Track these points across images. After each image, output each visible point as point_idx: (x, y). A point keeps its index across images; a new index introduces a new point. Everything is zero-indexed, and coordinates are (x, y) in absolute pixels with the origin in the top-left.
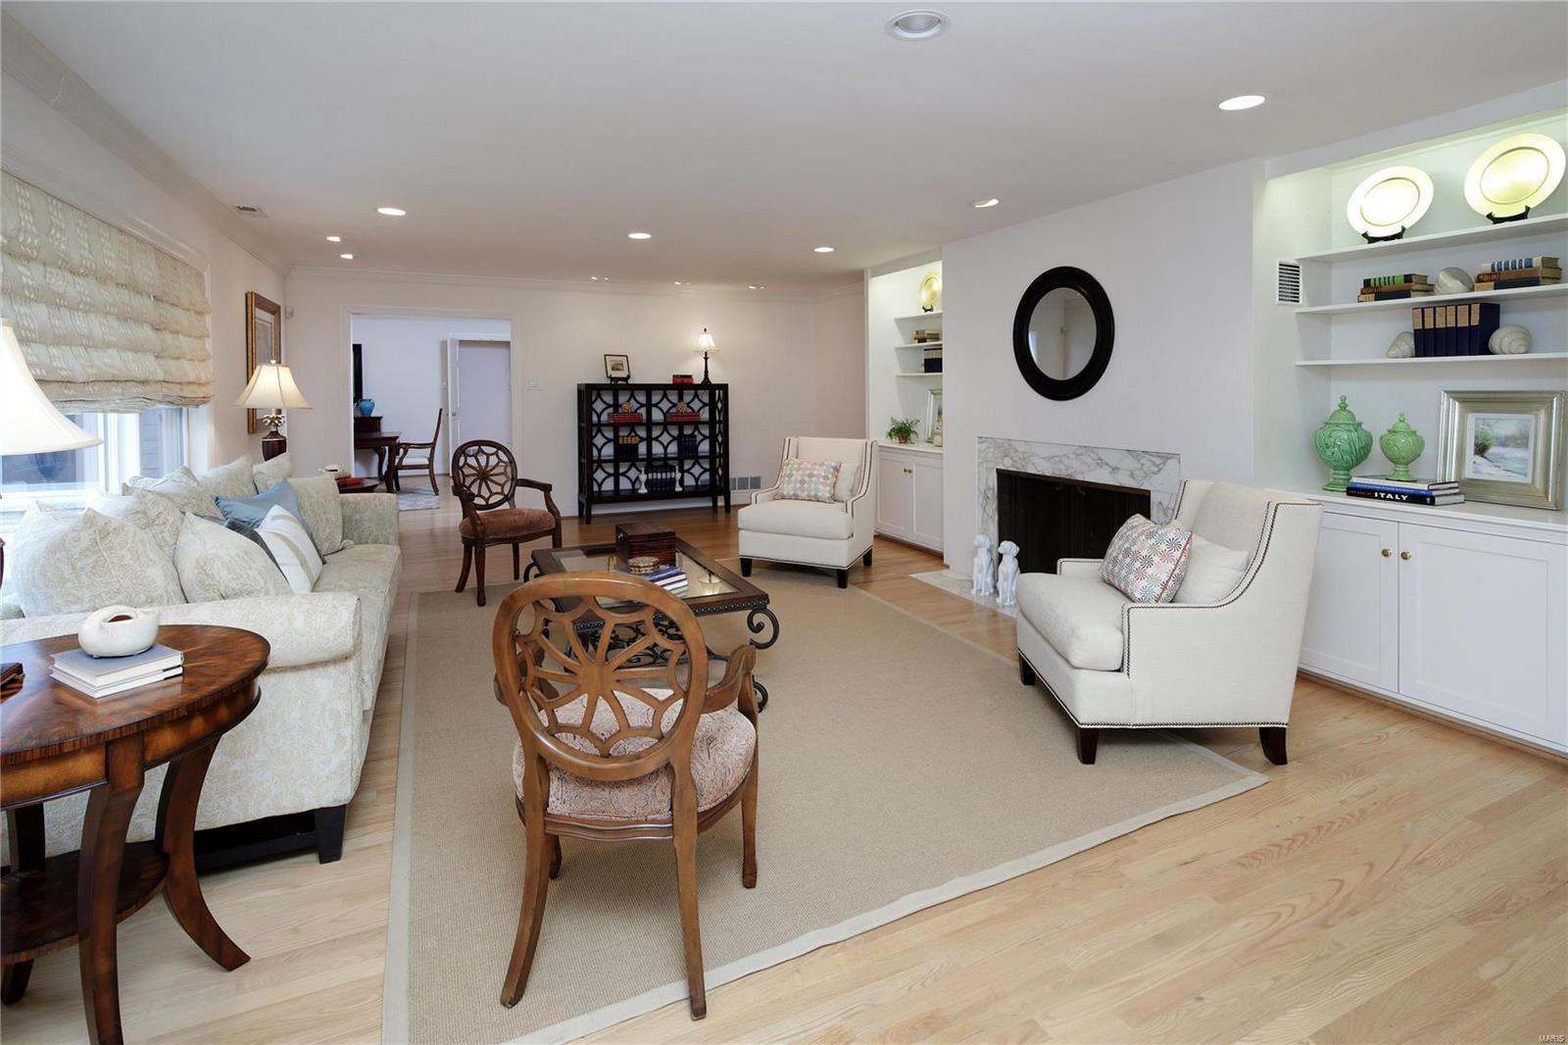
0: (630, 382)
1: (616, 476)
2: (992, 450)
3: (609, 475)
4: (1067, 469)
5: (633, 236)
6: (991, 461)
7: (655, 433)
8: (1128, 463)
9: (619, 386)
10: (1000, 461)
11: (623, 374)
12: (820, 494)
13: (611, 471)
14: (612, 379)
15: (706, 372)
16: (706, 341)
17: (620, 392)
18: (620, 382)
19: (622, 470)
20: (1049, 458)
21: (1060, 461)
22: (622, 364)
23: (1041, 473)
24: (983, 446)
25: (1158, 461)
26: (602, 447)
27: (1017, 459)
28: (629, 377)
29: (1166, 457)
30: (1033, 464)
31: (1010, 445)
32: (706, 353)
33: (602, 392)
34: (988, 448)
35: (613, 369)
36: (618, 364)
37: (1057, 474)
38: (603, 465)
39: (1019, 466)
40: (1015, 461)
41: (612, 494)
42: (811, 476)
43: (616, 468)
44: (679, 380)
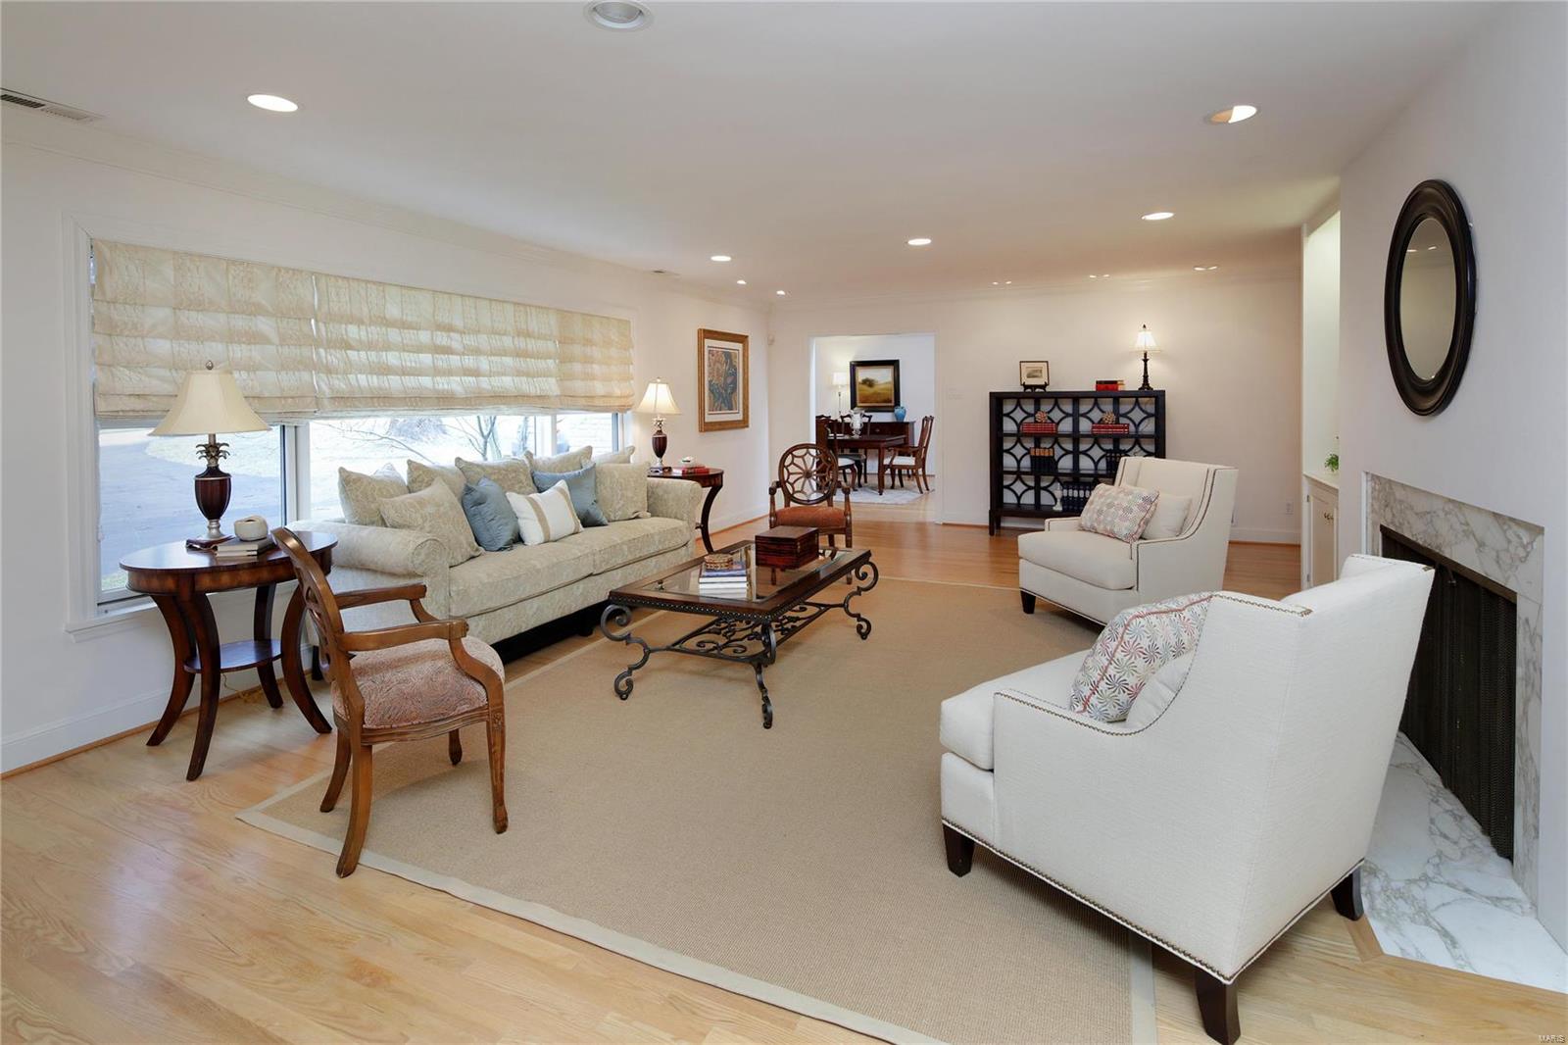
0: (1048, 389)
1: (1037, 489)
2: (1377, 494)
3: (1030, 488)
4: (1437, 537)
5: (912, 242)
6: (1376, 511)
7: (1083, 447)
9: (1035, 394)
10: (1382, 512)
11: (1040, 382)
12: (1116, 530)
13: (1032, 484)
14: (1026, 387)
15: (1146, 377)
16: (1146, 340)
17: (1042, 401)
18: (1037, 390)
19: (1043, 484)
20: (1422, 516)
21: (1431, 521)
22: (1041, 371)
25: (1526, 537)
26: (1021, 459)
27: (1396, 511)
28: (1046, 385)
30: (1408, 522)
31: (1391, 489)
32: (1145, 355)
33: (1022, 401)
34: (1374, 491)
35: (1029, 376)
36: (1036, 371)
37: (1428, 542)
38: (1023, 476)
39: (1397, 523)
40: (1393, 516)
41: (1033, 508)
42: (1110, 506)
43: (1038, 481)
44: (1103, 386)
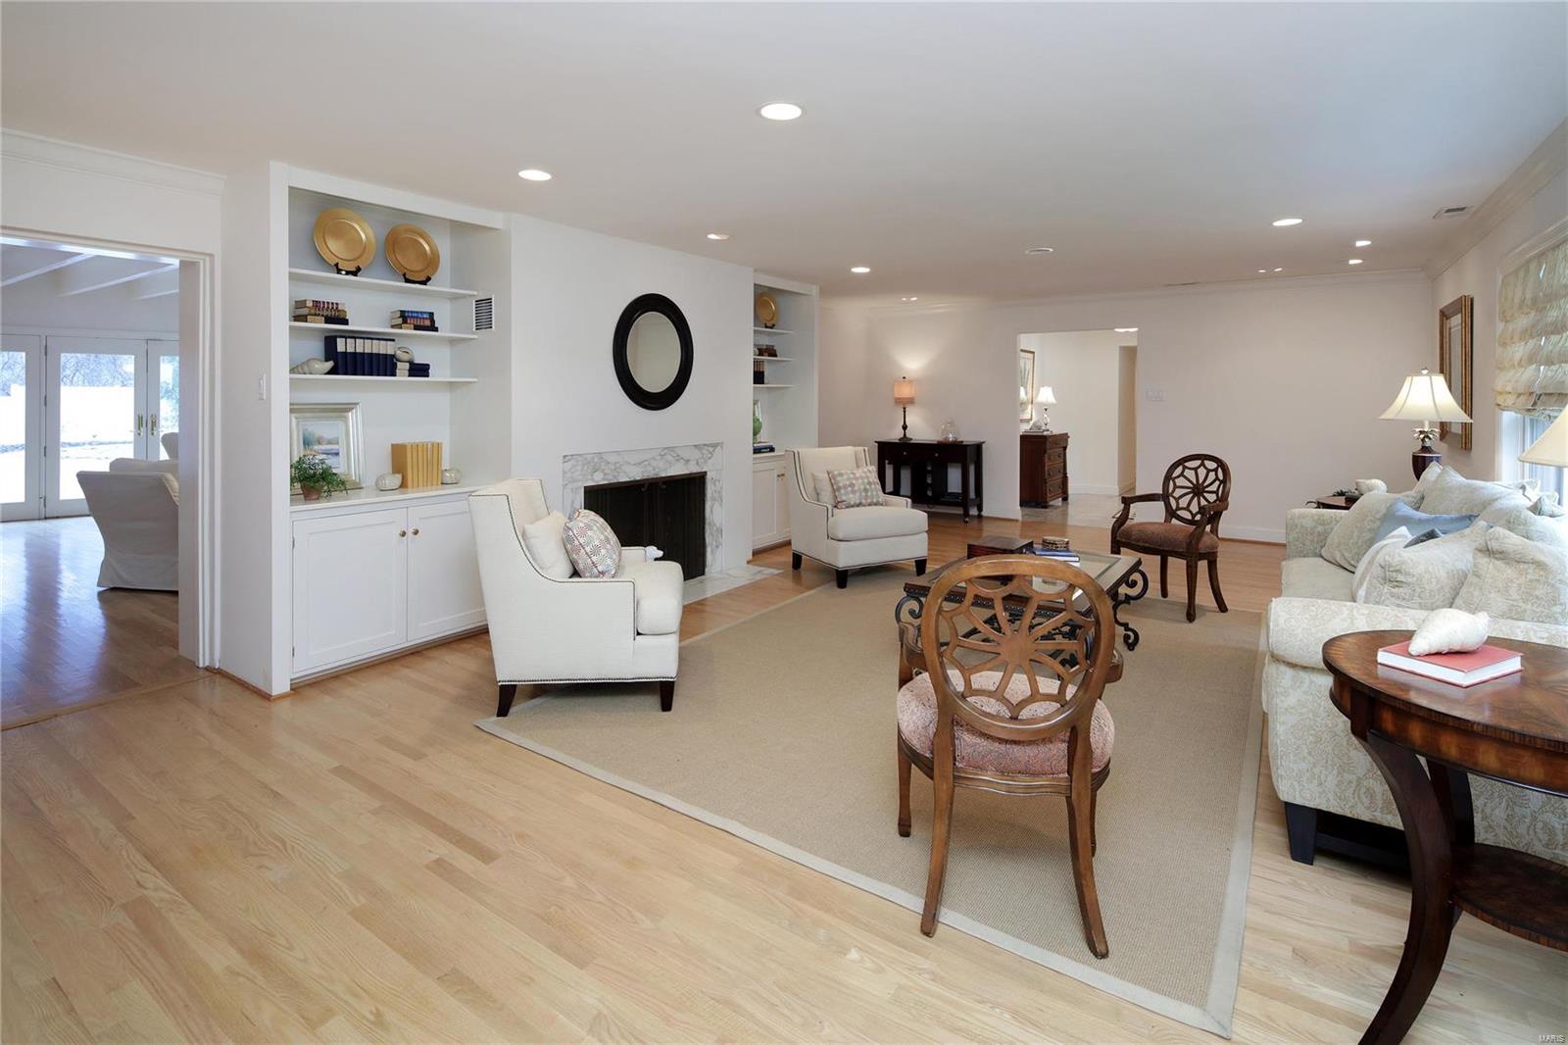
2: (579, 468)
4: (654, 469)
6: (579, 481)
8: (696, 454)
10: (590, 477)
20: (640, 464)
21: (649, 464)
23: (632, 479)
24: (569, 465)
25: (711, 449)
27: (609, 472)
29: (715, 446)
30: (625, 472)
31: (601, 458)
34: (574, 466)
37: (646, 476)
39: (610, 477)
40: (605, 474)
